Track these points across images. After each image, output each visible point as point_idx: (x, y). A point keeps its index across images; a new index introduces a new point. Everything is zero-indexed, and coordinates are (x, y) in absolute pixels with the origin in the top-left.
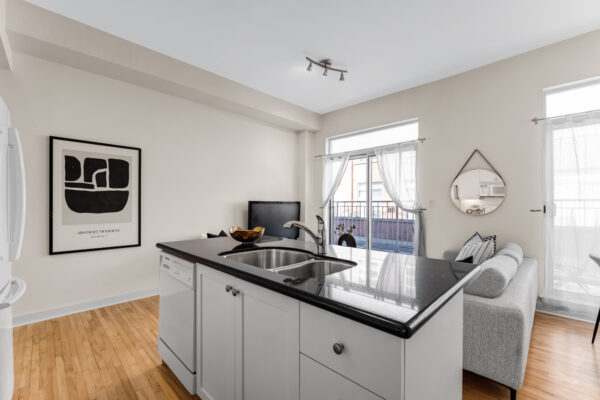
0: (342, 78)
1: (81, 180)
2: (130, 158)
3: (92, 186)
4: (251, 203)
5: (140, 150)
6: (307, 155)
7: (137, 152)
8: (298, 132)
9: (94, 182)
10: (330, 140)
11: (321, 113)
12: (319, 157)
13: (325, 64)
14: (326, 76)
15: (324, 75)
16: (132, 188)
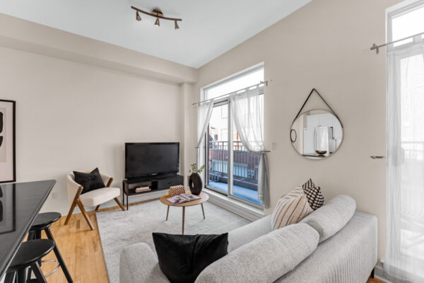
0: (177, 27)
2: (5, 109)
4: (127, 145)
5: (14, 103)
6: (186, 103)
7: (12, 104)
8: (180, 85)
10: (205, 89)
11: (197, 67)
12: (196, 104)
13: (157, 13)
14: (159, 25)
15: (156, 24)
16: (6, 134)
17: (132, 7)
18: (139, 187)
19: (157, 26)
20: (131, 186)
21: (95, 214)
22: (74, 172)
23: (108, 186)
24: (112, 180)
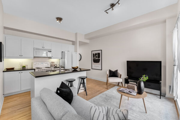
1: (94, 57)
2: (100, 52)
16: (100, 58)
21: (115, 86)
22: (110, 70)
23: (120, 77)
24: (121, 75)
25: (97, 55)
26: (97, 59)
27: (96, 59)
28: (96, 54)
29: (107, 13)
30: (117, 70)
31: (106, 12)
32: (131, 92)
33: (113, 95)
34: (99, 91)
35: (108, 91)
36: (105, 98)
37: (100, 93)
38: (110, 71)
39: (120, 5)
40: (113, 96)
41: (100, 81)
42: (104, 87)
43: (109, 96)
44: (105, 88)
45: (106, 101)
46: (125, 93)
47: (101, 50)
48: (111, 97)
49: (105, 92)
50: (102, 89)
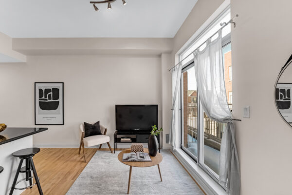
1: (43, 98)
2: (60, 86)
3: (47, 100)
4: (117, 106)
6: (164, 70)
9: (47, 98)
10: (179, 55)
11: (173, 37)
12: (171, 70)
14: (110, 7)
15: (108, 7)
16: (60, 100)
17: (91, 2)
18: (123, 138)
19: (109, 9)
20: (118, 136)
21: (96, 152)
22: (85, 123)
23: (105, 134)
24: (106, 130)
25: (51, 93)
26: (52, 100)
27: (49, 101)
28: (47, 91)
29: (96, 9)
30: (98, 122)
31: (94, 6)
32: (143, 157)
33: (103, 170)
34: (69, 173)
35: (88, 165)
36: (92, 184)
37: (74, 178)
38: (86, 125)
39: (125, 4)
40: (103, 173)
41: (60, 149)
42: (75, 160)
43: (97, 177)
44: (79, 161)
45: (97, 190)
46: (135, 161)
47: (63, 83)
48: (102, 178)
49: (85, 170)
50: (75, 166)
